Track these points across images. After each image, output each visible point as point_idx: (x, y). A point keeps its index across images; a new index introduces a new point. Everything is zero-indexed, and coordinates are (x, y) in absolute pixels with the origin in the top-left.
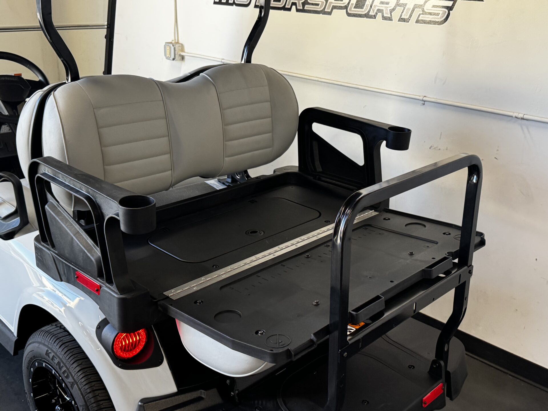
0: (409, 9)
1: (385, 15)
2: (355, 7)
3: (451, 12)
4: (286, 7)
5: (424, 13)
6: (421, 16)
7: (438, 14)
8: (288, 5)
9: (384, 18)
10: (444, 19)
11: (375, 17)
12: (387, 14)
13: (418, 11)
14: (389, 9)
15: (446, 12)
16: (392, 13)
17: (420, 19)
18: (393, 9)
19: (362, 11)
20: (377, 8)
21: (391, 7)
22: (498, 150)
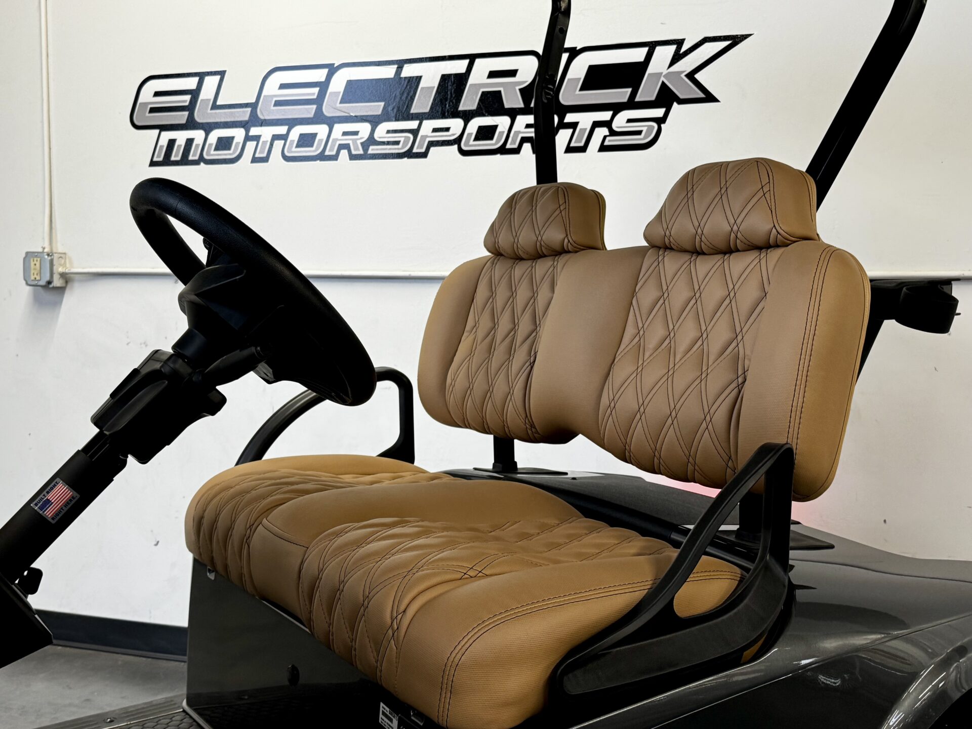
4: (327, 153)
10: (652, 141)
19: (493, 145)
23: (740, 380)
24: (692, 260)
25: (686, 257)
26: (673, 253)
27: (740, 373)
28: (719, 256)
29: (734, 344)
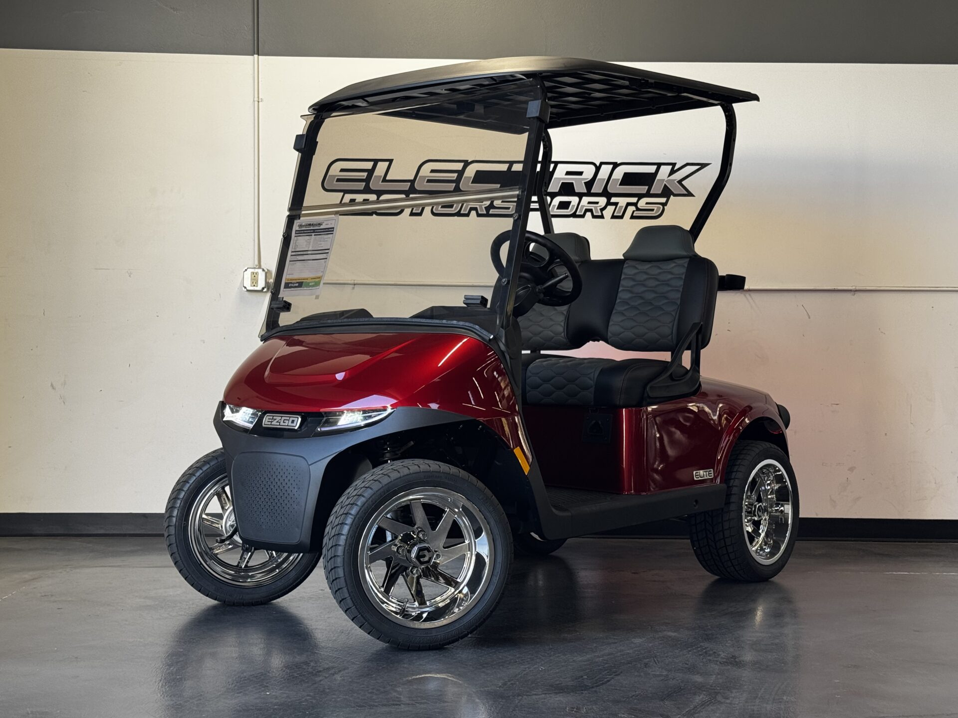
0: (621, 207)
1: (595, 214)
2: (558, 208)
3: (665, 207)
4: (462, 212)
5: (638, 209)
6: (635, 212)
7: (653, 210)
8: (465, 210)
9: (594, 217)
10: (659, 215)
11: (583, 216)
12: (597, 212)
13: (631, 209)
14: (599, 208)
15: (660, 208)
16: (603, 212)
17: (634, 215)
18: (605, 208)
19: (569, 212)
20: (585, 208)
21: (600, 206)
22: (729, 323)
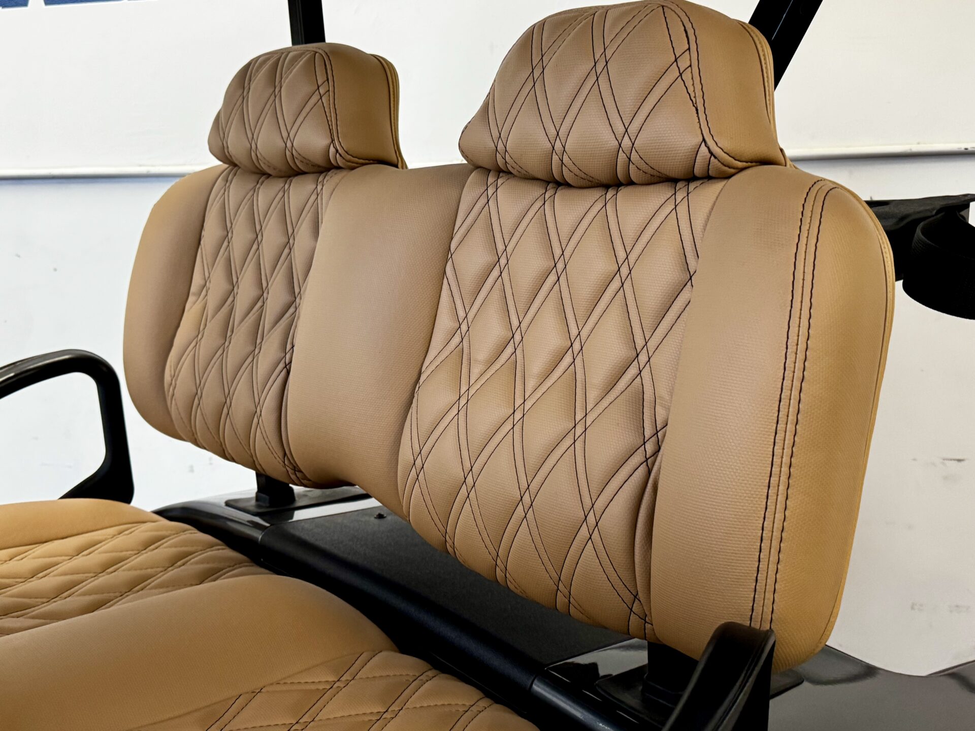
23: (650, 447)
24: (547, 197)
25: (536, 191)
26: (512, 182)
27: (648, 432)
28: (596, 193)
29: (633, 371)
